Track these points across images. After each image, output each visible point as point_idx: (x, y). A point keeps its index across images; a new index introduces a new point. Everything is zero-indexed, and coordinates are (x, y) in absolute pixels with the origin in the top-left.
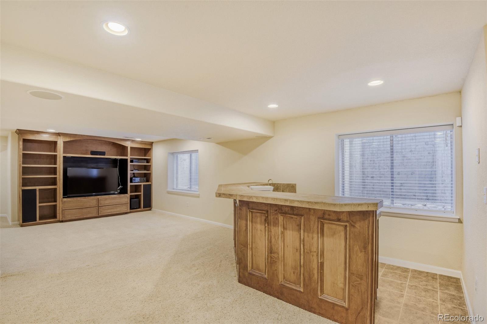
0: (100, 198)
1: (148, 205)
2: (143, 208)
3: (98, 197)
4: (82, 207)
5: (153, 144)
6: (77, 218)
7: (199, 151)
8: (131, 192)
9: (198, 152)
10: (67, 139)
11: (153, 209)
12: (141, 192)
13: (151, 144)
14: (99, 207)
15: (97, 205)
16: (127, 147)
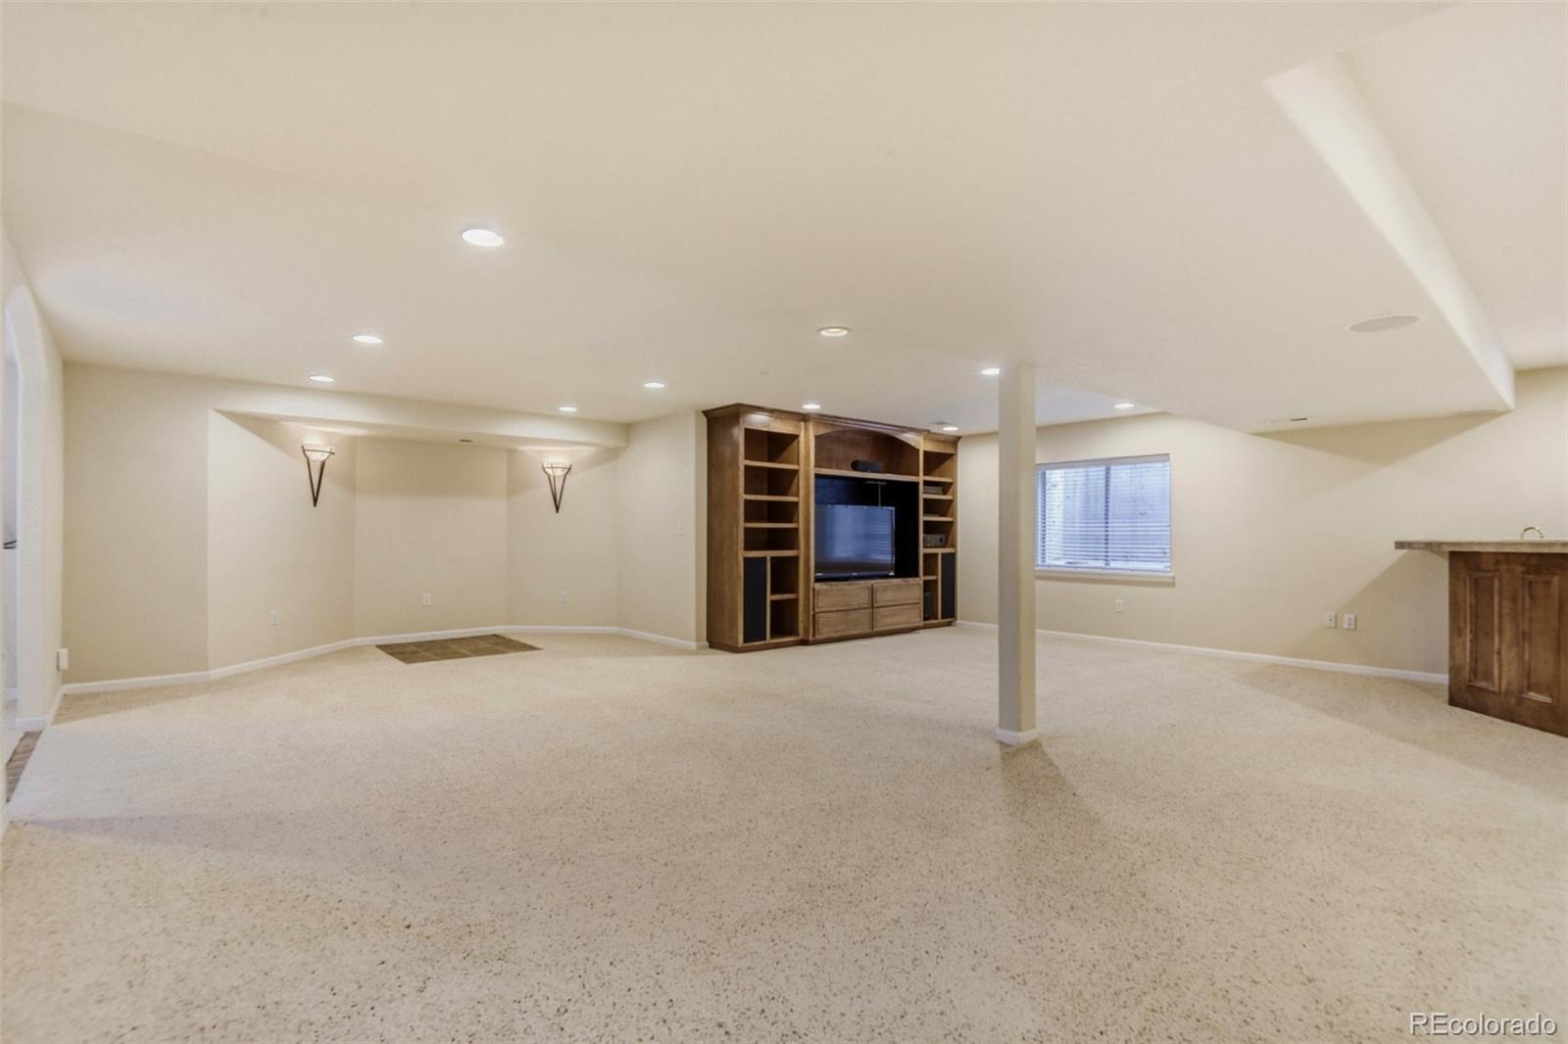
0: (875, 586)
1: (950, 613)
2: (942, 618)
3: (872, 582)
4: (846, 608)
5: (959, 443)
6: (838, 635)
7: (1171, 457)
8: (925, 574)
9: (1168, 460)
10: (822, 431)
11: (958, 622)
12: (936, 574)
13: (955, 441)
14: (873, 607)
15: (870, 605)
16: (918, 450)
